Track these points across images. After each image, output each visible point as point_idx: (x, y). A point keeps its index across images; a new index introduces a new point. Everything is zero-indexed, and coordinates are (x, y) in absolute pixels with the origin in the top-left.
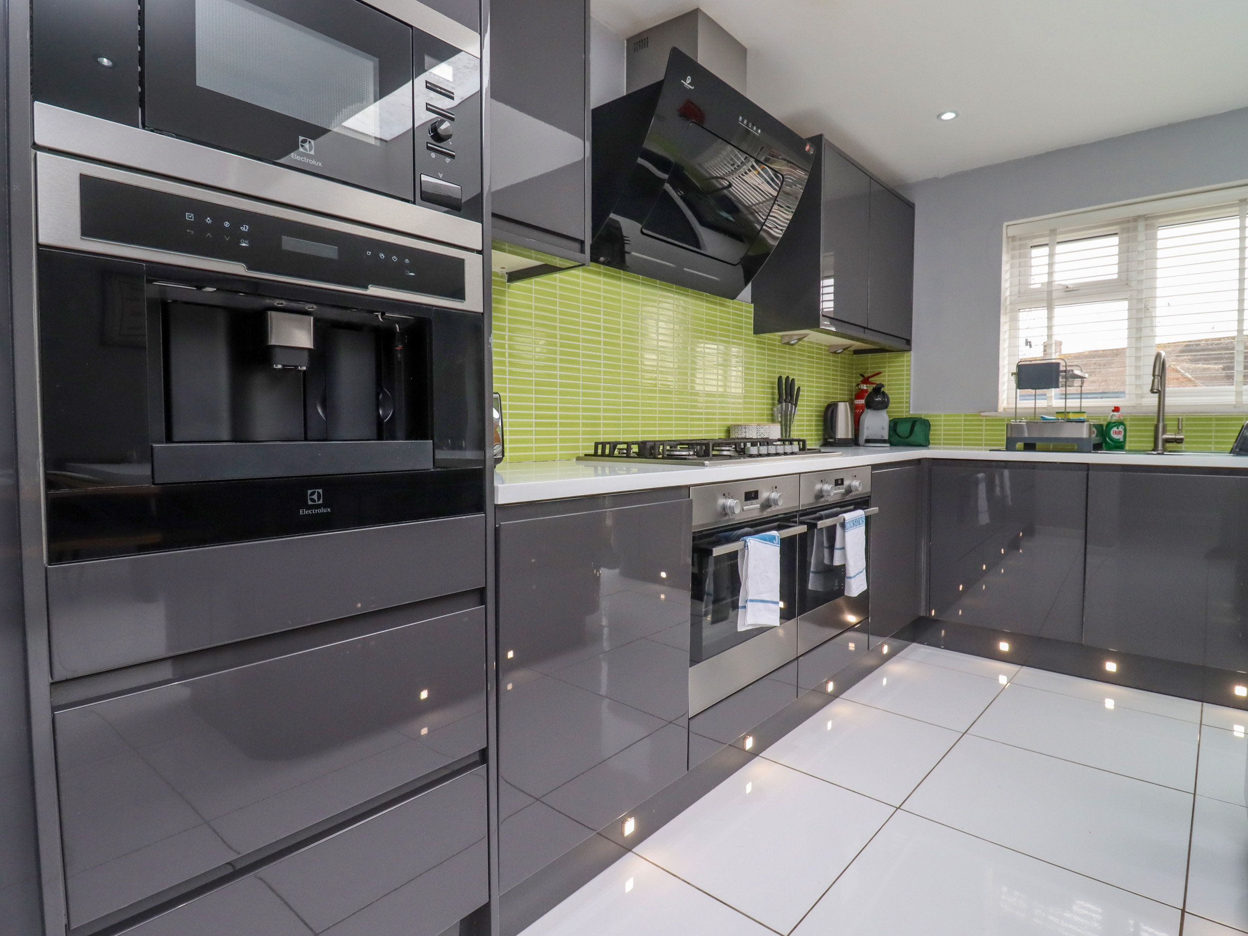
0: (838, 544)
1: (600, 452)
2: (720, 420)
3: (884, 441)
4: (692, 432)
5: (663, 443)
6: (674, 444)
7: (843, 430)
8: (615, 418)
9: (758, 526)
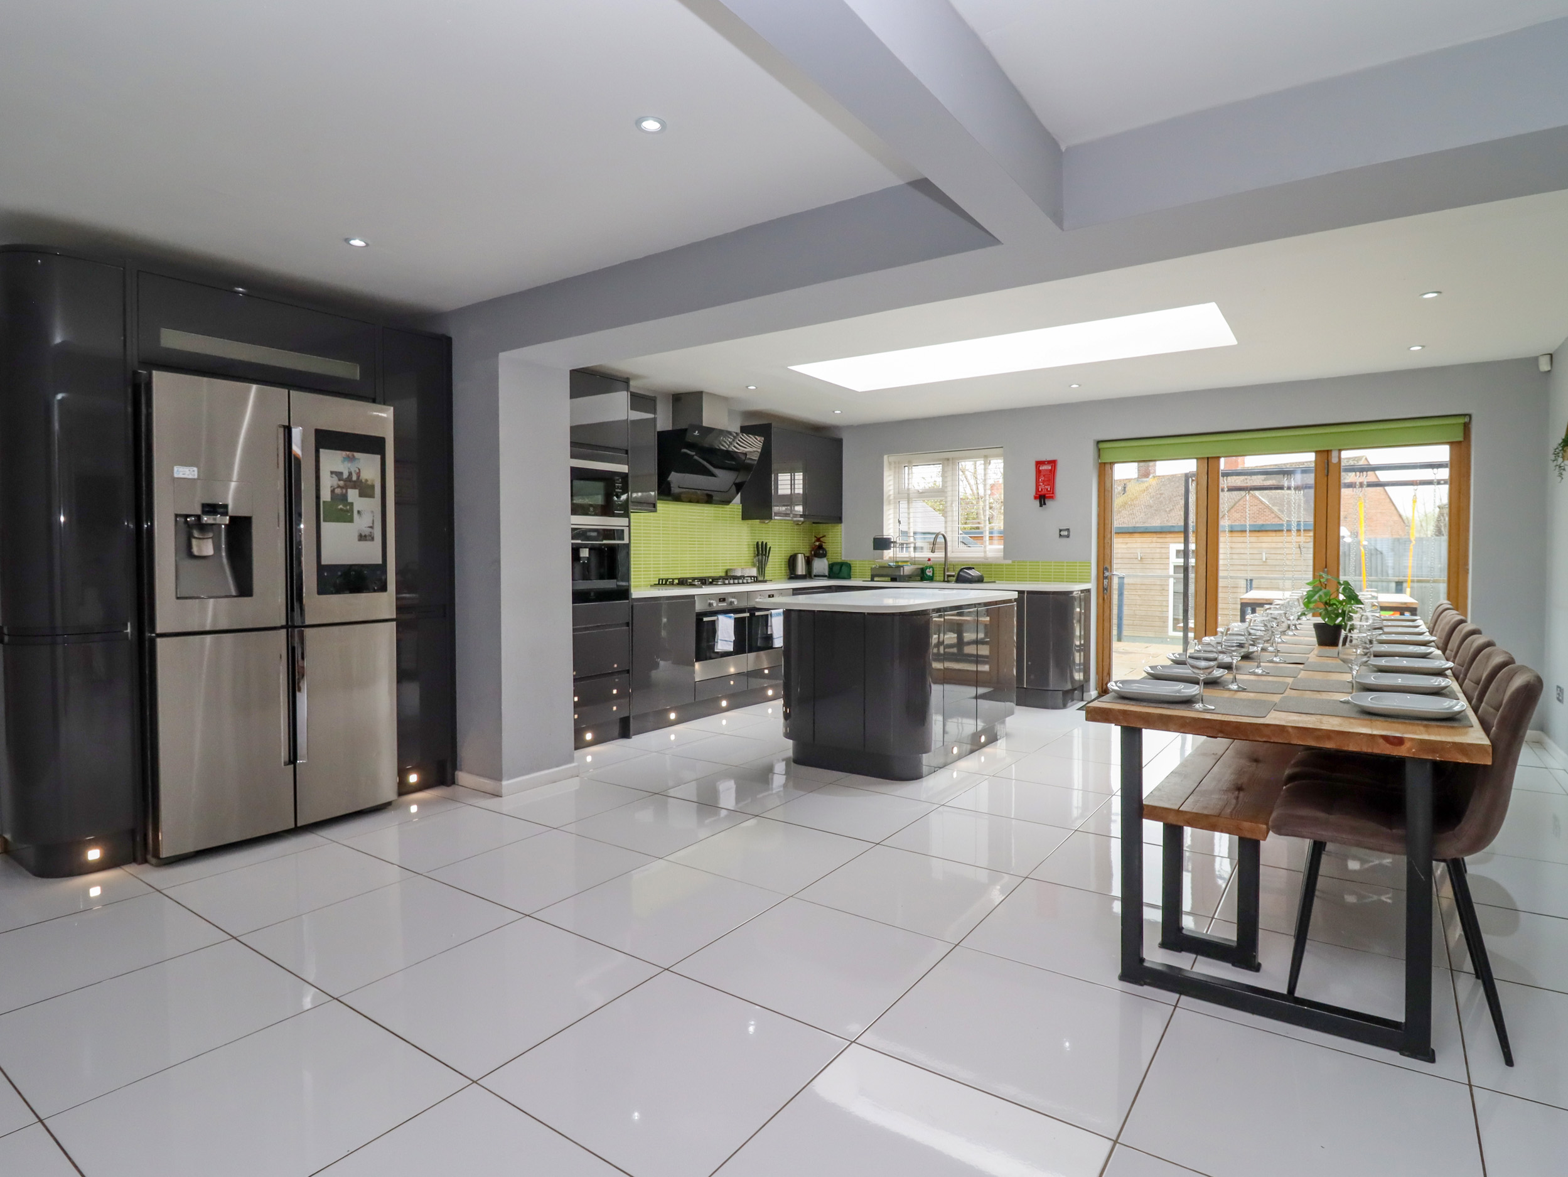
0: (769, 624)
1: (661, 583)
2: (722, 566)
3: (824, 576)
4: (706, 573)
5: (689, 578)
6: (694, 579)
7: (801, 569)
8: (667, 567)
9: (725, 612)
